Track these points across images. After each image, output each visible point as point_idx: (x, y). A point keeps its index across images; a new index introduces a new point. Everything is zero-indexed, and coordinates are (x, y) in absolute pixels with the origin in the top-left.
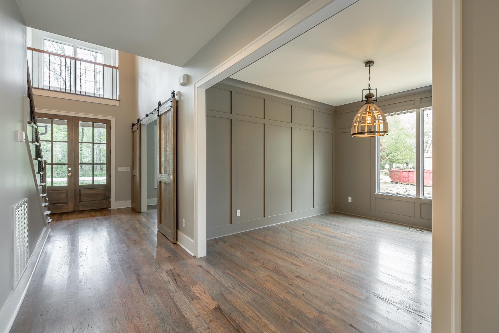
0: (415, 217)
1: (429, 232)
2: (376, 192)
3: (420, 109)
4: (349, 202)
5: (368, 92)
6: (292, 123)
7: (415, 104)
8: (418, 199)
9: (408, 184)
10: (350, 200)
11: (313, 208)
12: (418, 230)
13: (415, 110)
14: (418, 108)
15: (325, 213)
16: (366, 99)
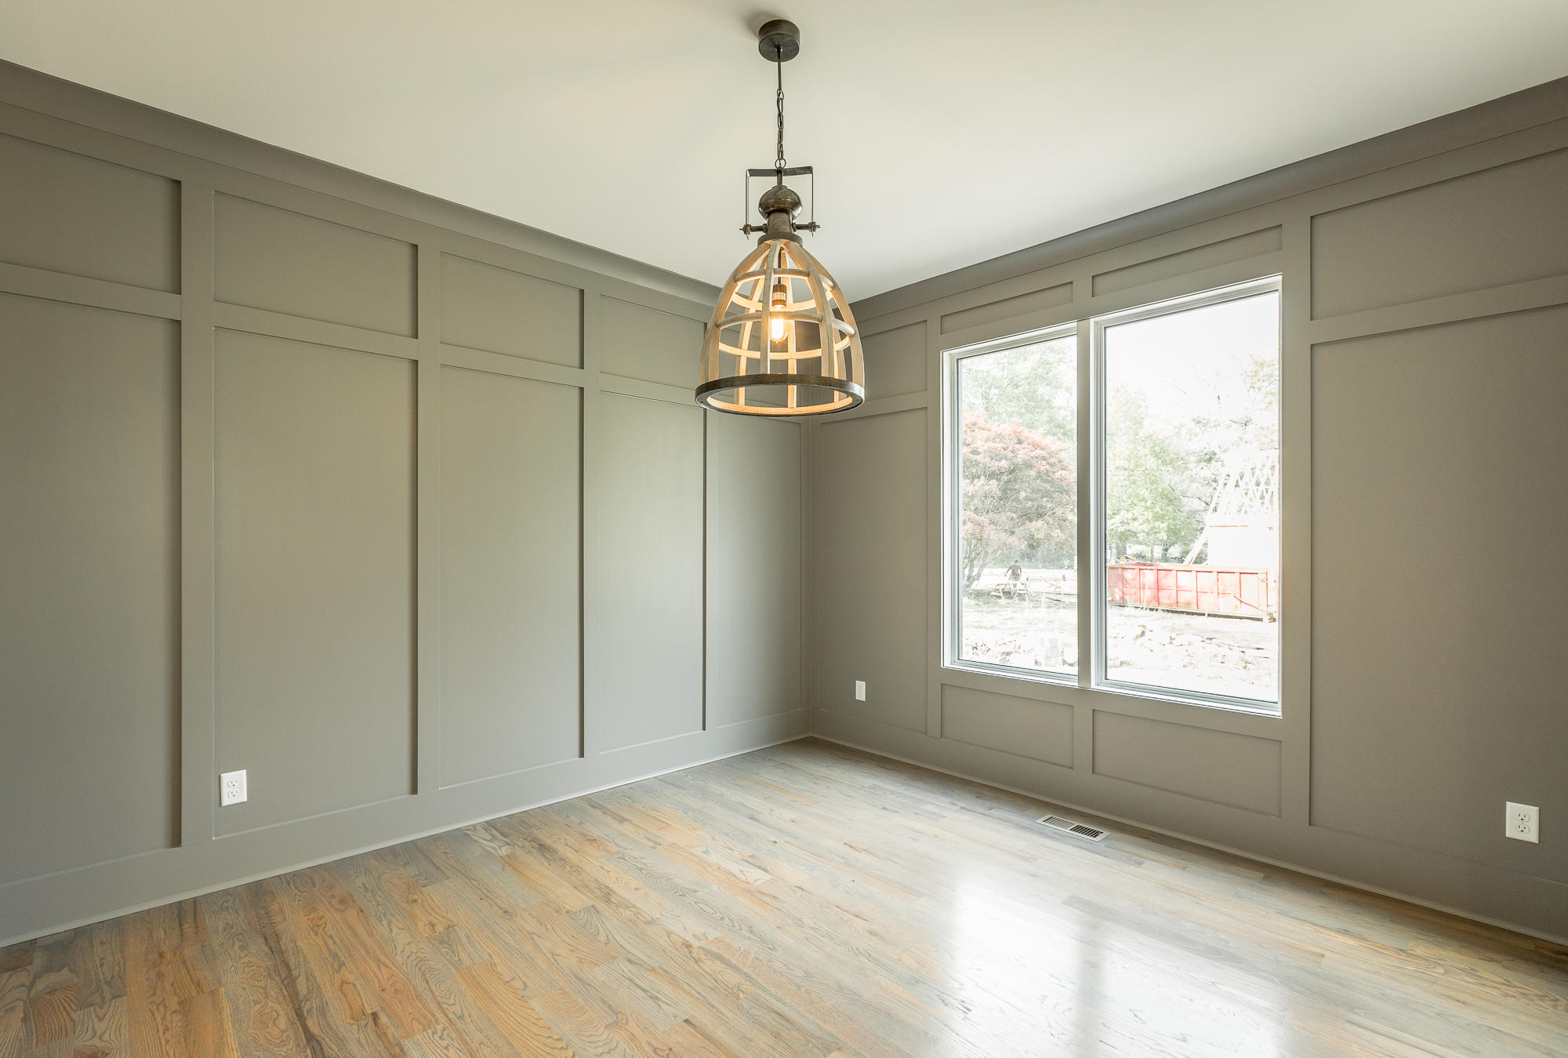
0: (1072, 768)
1: (1119, 835)
2: (947, 662)
3: (1092, 321)
4: (857, 698)
5: (771, 182)
6: (582, 367)
7: (1072, 301)
8: (1084, 692)
9: (1157, 610)
10: (861, 691)
11: (704, 729)
12: (1078, 829)
13: (1074, 324)
14: (1083, 317)
15: (769, 745)
16: (766, 222)
